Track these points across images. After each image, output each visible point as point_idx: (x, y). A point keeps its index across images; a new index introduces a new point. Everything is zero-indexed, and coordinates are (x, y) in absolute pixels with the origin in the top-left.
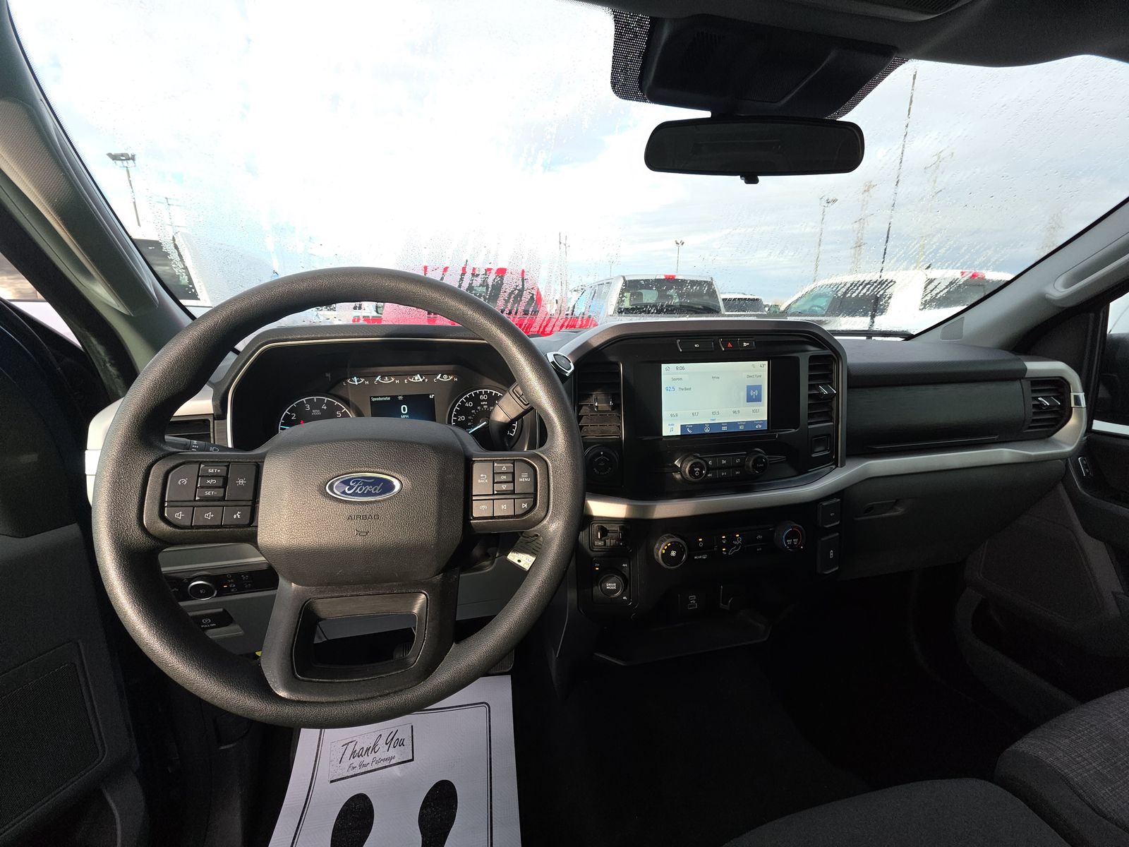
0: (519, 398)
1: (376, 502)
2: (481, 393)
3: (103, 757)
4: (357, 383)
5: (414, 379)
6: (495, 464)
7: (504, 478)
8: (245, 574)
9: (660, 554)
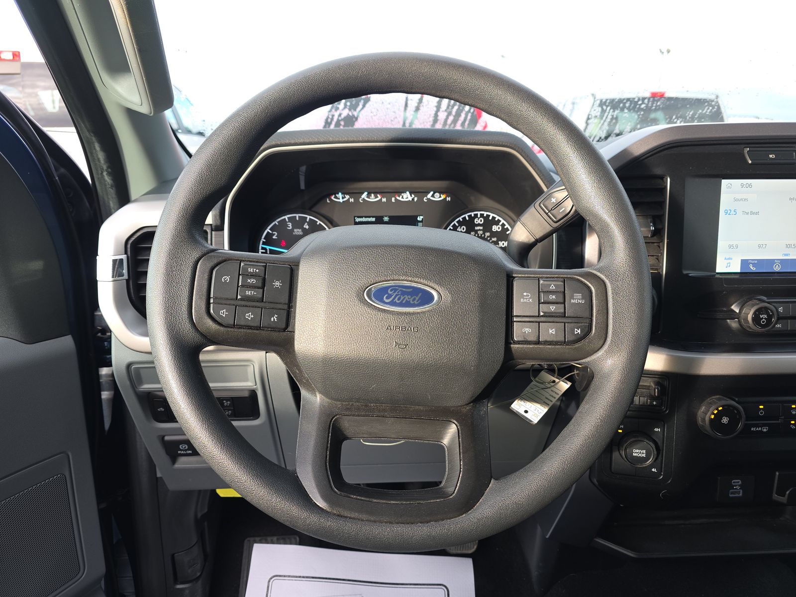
0: (547, 214)
1: (414, 314)
2: (476, 215)
3: (84, 573)
4: (341, 200)
5: (403, 198)
6: (541, 282)
7: (552, 297)
8: (227, 399)
9: (707, 419)
